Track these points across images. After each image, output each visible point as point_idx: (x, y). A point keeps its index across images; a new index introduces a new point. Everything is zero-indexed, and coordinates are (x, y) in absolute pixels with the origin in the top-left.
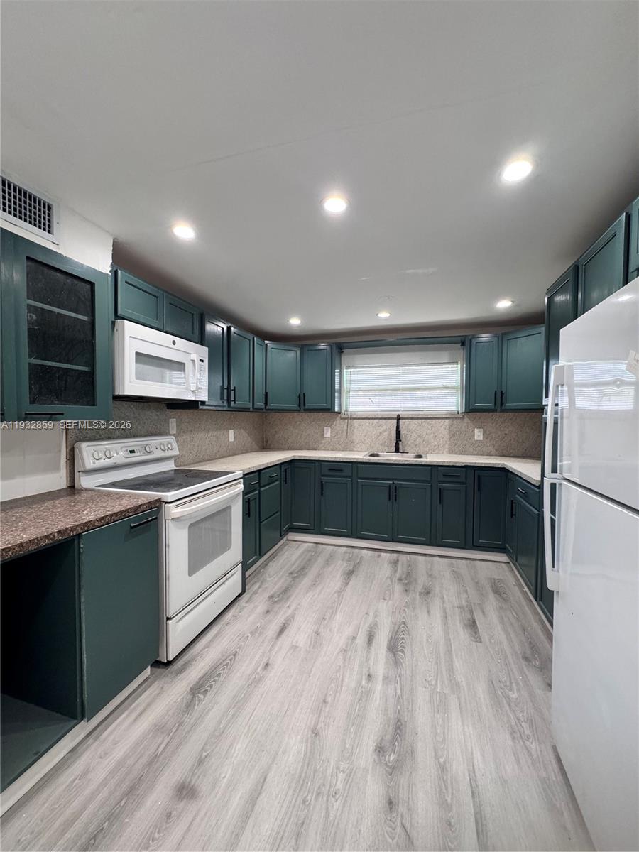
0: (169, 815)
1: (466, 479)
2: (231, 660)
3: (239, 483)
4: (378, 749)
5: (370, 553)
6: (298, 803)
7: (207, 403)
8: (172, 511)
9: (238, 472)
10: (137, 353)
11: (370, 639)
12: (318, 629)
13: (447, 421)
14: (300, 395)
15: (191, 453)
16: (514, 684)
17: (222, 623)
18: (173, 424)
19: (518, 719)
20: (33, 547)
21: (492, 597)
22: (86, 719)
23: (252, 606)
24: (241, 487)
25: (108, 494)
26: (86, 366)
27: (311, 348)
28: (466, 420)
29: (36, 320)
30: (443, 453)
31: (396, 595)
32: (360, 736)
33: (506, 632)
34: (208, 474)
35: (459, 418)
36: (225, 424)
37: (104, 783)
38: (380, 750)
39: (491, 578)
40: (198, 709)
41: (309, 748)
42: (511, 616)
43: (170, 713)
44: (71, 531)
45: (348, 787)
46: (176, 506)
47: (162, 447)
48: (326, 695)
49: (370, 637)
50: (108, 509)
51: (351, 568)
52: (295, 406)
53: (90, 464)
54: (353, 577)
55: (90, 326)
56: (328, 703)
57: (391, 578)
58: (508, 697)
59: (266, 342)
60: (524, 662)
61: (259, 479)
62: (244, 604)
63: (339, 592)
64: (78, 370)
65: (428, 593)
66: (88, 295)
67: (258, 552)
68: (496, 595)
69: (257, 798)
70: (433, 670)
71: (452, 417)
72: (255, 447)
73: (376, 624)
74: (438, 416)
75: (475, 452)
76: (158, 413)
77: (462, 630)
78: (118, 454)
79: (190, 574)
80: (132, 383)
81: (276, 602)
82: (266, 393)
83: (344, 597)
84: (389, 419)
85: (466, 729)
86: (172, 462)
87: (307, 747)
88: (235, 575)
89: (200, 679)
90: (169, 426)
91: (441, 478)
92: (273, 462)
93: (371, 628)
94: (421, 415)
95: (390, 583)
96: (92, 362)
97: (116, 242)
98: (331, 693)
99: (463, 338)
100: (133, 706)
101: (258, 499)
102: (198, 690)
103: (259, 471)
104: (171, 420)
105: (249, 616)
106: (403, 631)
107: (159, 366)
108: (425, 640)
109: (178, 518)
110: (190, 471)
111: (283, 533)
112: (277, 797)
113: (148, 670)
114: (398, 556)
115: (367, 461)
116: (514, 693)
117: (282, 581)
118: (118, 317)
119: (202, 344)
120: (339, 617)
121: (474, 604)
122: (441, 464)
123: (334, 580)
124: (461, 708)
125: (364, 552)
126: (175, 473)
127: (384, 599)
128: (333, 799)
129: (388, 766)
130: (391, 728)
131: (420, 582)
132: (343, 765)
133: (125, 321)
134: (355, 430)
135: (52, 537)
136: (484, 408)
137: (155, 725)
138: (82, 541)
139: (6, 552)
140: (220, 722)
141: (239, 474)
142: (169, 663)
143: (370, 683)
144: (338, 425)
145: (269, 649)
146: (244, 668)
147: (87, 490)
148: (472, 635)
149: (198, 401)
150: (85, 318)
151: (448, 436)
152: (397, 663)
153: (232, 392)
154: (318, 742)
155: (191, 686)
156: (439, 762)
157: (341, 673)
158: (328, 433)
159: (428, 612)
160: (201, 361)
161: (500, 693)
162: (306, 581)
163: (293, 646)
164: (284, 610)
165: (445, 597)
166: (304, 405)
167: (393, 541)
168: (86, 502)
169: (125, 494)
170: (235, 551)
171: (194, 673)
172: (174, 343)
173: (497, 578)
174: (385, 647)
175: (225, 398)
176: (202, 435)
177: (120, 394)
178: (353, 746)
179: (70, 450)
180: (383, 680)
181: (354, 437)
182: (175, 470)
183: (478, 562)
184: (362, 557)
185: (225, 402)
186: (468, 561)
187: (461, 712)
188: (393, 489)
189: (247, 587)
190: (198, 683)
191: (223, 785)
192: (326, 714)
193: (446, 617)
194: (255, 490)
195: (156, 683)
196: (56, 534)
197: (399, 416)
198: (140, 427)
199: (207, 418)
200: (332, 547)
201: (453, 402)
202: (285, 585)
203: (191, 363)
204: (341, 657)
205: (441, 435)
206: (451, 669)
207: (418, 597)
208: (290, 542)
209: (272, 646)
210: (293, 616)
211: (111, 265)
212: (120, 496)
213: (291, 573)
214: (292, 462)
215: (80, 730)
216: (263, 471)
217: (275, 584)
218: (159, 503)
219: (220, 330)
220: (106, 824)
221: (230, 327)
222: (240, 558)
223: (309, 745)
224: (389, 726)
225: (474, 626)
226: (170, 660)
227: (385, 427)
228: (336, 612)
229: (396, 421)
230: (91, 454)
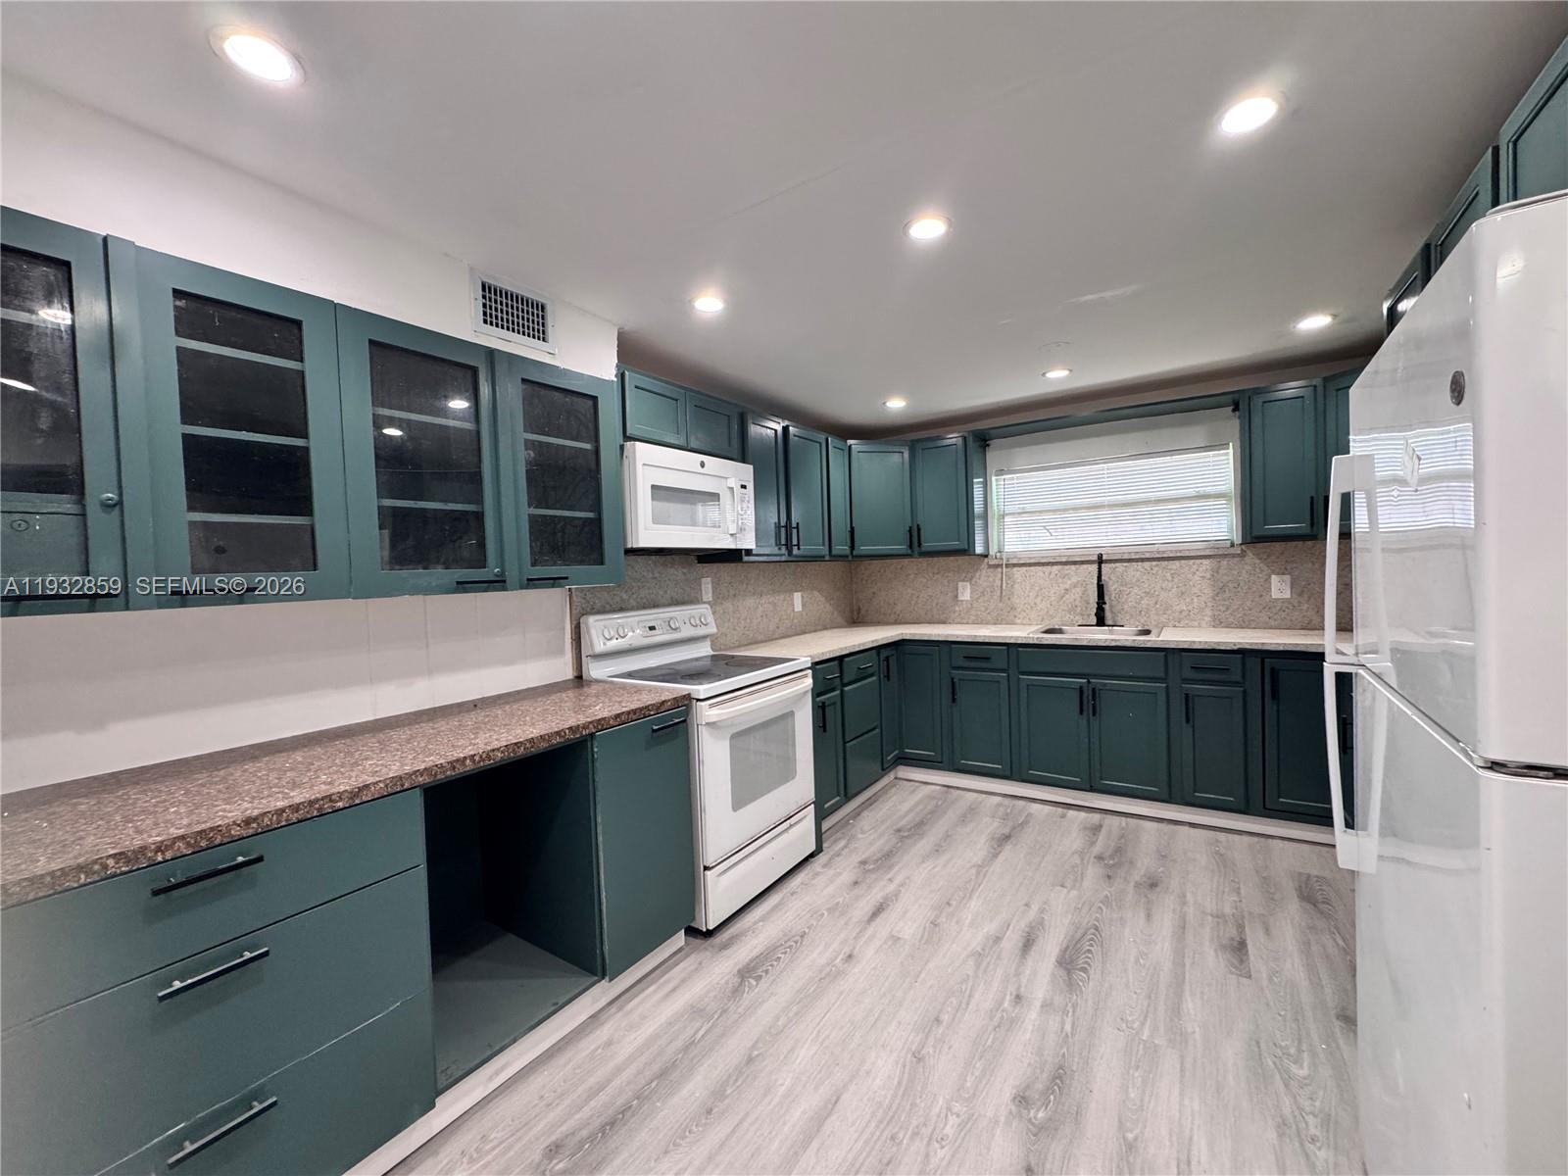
0: (709, 1112)
1: (1243, 676)
2: (796, 942)
3: (806, 676)
4: (1019, 1098)
5: (1047, 808)
6: (883, 1138)
7: (754, 552)
8: (706, 713)
9: (803, 659)
10: (653, 487)
11: (1028, 944)
12: (937, 917)
13: (1206, 562)
14: (910, 528)
15: (735, 630)
16: (1305, 1055)
17: (785, 891)
18: (707, 587)
19: (1301, 1109)
20: (544, 745)
21: (1294, 906)
22: (607, 978)
23: (832, 872)
24: (809, 682)
25: (624, 687)
26: (591, 511)
27: (931, 444)
28: (1250, 558)
29: (534, 458)
30: (1200, 626)
31: (1088, 883)
32: (991, 1076)
33: (1311, 969)
34: (758, 662)
35: (1234, 556)
36: (787, 582)
37: (631, 1059)
38: (1022, 1100)
39: (1300, 874)
40: (747, 998)
41: (906, 1075)
42: (1329, 943)
43: (712, 994)
44: (583, 728)
45: (962, 1134)
46: (711, 706)
47: (692, 622)
48: (941, 1010)
49: (1028, 940)
50: (624, 705)
51: (1006, 831)
52: (902, 548)
53: (600, 647)
54: (1008, 847)
55: (594, 457)
56: (942, 1022)
57: (1081, 854)
58: (1287, 1071)
59: (850, 442)
60: (1337, 1024)
61: (841, 672)
62: (819, 869)
63: (979, 866)
64: (581, 518)
65: (1153, 885)
66: (590, 414)
67: (842, 792)
68: (1304, 904)
69: (826, 1118)
70: (1139, 1007)
71: (1216, 554)
72: (840, 620)
73: (1041, 922)
74: (1187, 554)
75: (1273, 623)
76: (685, 571)
77: (1212, 953)
78: (633, 632)
79: (735, 809)
80: (648, 528)
81: (869, 870)
82: (852, 528)
83: (988, 875)
84: (1082, 563)
85: (1187, 1102)
86: (708, 643)
87: (904, 1073)
88: (804, 821)
89: (751, 961)
90: (701, 590)
91: (1188, 673)
92: (863, 644)
93: (1032, 928)
94: (1147, 553)
95: (1078, 862)
96: (597, 506)
97: (623, 333)
98: (949, 1009)
99: (1236, 396)
100: (662, 980)
101: (839, 704)
102: (749, 973)
103: (840, 659)
104: (704, 580)
105: (827, 886)
106: (1092, 939)
107: (684, 501)
108: (1132, 959)
109: (714, 723)
110: (733, 657)
111: (886, 766)
112: (853, 1124)
113: (680, 939)
114: (1104, 819)
115: (1036, 642)
116: (1302, 1067)
117: (882, 841)
118: (627, 438)
119: (744, 461)
120: (975, 904)
121: (1251, 913)
122: (1186, 646)
123: (973, 847)
124: (1182, 1070)
125: (1036, 806)
126: (712, 660)
127: (1062, 886)
128: (937, 1145)
129: (1032, 1124)
130: (1045, 1075)
131: (1139, 865)
132: (957, 1107)
133: (637, 443)
134: (1016, 586)
135: (563, 734)
136: (1288, 532)
137: (692, 1007)
138: (596, 744)
139: (518, 748)
140: (777, 1019)
141: (805, 661)
142: (709, 934)
143: (1018, 1008)
144: (983, 578)
145: (854, 935)
146: (816, 956)
147: (597, 681)
148: (1233, 965)
149: (740, 550)
150: (588, 446)
151: (1208, 591)
152: (1071, 986)
153: (795, 531)
154: (921, 1070)
155: (740, 966)
156: (1124, 1137)
157: (970, 984)
158: (966, 593)
159: (1149, 916)
160: (744, 487)
161: (1270, 1063)
162: (923, 845)
163: (893, 936)
164: (882, 883)
165: (1189, 895)
166: (920, 545)
167: (1092, 789)
168: (597, 696)
169: (644, 686)
170: (803, 784)
171: (743, 952)
172: (702, 465)
173: (1315, 872)
174: (1053, 960)
175: (783, 542)
176: (750, 602)
177: (634, 546)
178: (977, 1087)
179: (575, 627)
180: (1042, 1006)
181: (1015, 600)
182: (713, 656)
183: (1275, 841)
184: (1029, 815)
185: (784, 548)
186: (1255, 839)
187: (1182, 1076)
188: (1088, 693)
189: (825, 845)
190: (748, 964)
191: (779, 1094)
192: (939, 1036)
193: (1184, 928)
194: (833, 690)
195: (693, 956)
196: (567, 731)
197: (1100, 556)
198: (661, 593)
199: (759, 575)
200: (975, 795)
201: (1222, 524)
202: (886, 848)
203: (728, 493)
204: (972, 963)
205: (1195, 590)
206: (1176, 1011)
207: (1131, 888)
208: (901, 782)
209: (860, 932)
210: (896, 895)
211: (617, 366)
212: (638, 690)
213: (899, 830)
214: (898, 645)
215: (600, 993)
216: (846, 659)
217: (871, 844)
218: (686, 702)
219: (771, 433)
220: (635, 1102)
221: (787, 426)
222: (812, 796)
223: (907, 1071)
224: (1042, 1071)
225: (1240, 950)
226: (711, 928)
227: (1075, 579)
228: (970, 897)
229: (1095, 567)
230: (602, 632)
